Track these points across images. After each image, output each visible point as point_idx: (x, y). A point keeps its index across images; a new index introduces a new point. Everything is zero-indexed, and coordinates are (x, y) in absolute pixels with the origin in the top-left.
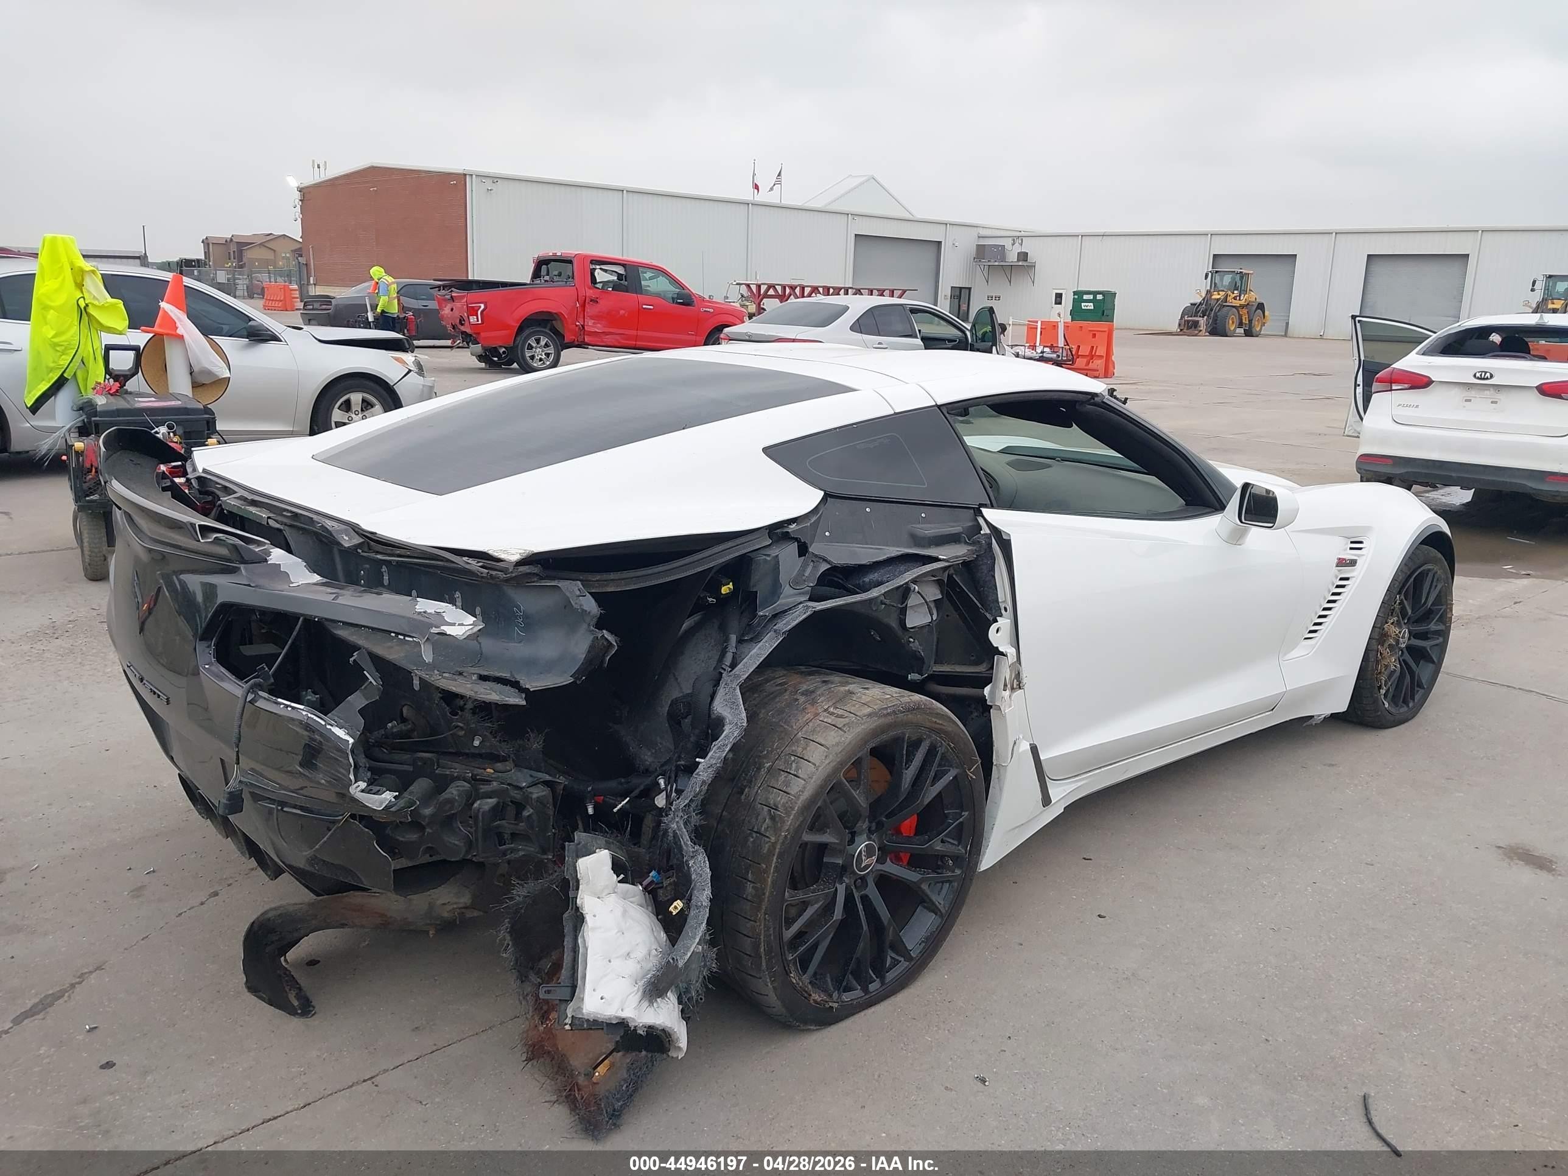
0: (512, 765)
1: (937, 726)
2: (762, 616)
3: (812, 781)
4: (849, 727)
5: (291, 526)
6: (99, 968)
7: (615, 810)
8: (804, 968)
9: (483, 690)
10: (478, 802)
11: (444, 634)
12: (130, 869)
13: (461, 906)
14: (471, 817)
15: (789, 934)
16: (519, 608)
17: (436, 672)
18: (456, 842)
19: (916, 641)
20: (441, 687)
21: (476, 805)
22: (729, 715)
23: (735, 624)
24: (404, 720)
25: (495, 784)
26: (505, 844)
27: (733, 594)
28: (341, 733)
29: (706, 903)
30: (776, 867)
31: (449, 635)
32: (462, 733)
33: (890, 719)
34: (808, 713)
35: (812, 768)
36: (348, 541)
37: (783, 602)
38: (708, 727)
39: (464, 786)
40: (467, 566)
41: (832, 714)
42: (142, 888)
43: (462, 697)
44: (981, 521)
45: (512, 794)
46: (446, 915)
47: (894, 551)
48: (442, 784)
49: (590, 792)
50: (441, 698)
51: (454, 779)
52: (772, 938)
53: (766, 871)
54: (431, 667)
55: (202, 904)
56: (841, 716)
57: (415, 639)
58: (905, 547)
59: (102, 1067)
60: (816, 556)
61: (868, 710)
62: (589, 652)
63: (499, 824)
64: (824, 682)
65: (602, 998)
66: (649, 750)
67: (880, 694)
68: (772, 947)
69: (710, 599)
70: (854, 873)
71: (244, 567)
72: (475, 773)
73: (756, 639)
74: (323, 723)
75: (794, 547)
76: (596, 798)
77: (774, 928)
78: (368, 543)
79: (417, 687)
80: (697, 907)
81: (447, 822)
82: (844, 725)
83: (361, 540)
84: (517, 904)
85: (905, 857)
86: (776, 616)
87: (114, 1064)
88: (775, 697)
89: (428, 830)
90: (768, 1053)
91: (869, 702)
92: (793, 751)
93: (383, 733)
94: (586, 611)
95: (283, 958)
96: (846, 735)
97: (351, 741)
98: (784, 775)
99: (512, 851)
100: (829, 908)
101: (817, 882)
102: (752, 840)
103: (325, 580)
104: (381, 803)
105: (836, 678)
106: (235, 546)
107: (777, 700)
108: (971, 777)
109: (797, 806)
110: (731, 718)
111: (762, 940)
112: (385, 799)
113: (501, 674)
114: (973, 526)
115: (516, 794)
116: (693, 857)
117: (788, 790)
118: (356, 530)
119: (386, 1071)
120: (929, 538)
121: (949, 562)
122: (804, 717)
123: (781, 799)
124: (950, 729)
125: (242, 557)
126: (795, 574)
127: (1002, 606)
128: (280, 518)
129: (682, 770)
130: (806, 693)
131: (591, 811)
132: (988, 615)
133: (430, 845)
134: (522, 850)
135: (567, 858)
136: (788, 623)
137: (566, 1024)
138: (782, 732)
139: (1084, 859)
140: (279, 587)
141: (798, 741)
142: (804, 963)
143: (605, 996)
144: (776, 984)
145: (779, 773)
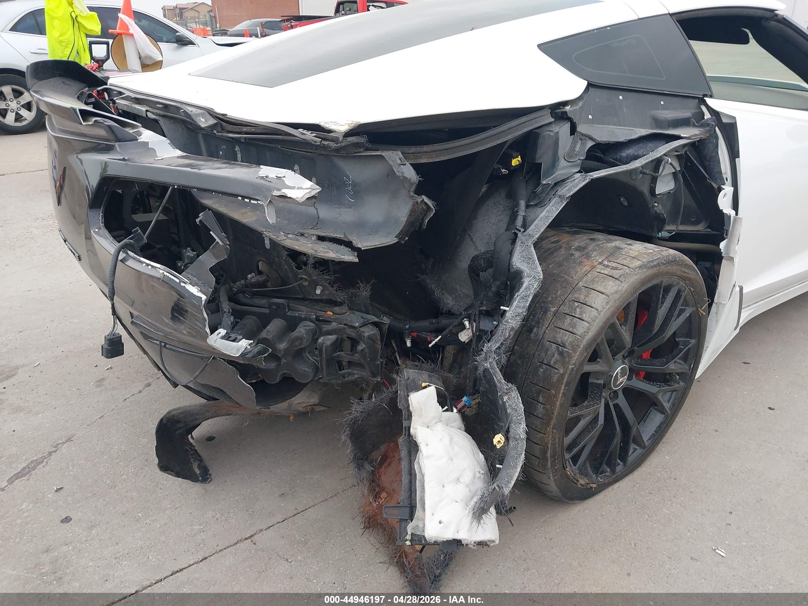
0: (347, 308)
1: (685, 275)
2: (545, 184)
3: (595, 324)
4: (625, 277)
5: (163, 116)
6: (69, 440)
7: (430, 346)
8: (575, 463)
9: (321, 249)
10: (322, 338)
11: (284, 197)
12: (97, 366)
13: (311, 404)
14: (316, 349)
15: (568, 440)
16: (348, 177)
17: (282, 233)
18: (306, 369)
19: (660, 205)
20: (287, 246)
21: (320, 340)
22: (526, 269)
23: (523, 192)
24: (260, 273)
25: (334, 324)
26: (343, 370)
27: (521, 165)
28: (194, 290)
29: (523, 436)
30: (564, 393)
31: (290, 198)
32: (306, 284)
33: (655, 270)
34: (585, 266)
35: (594, 313)
36: (204, 122)
37: (560, 172)
38: (507, 279)
39: (310, 326)
40: (303, 137)
41: (607, 266)
42: (103, 380)
43: (305, 254)
44: (704, 108)
45: (349, 332)
46: (301, 409)
47: (644, 132)
48: (292, 324)
49: (408, 329)
50: (288, 255)
51: (301, 320)
52: (557, 445)
53: (555, 396)
54: (276, 228)
55: (140, 392)
56: (616, 269)
57: (259, 202)
58: (649, 129)
59: (63, 521)
60: (583, 134)
61: (638, 263)
62: (410, 215)
63: (338, 355)
64: (592, 239)
65: (440, 523)
66: (451, 296)
67: (644, 249)
68: (556, 452)
69: (503, 170)
70: (611, 389)
71: (119, 145)
72: (318, 315)
73: (541, 204)
74: (178, 281)
75: (567, 127)
76: (412, 334)
77: (559, 438)
78: (221, 125)
79: (268, 246)
80: (516, 440)
81: (299, 354)
82: (620, 276)
83: (215, 121)
84: (356, 418)
85: (643, 374)
86: (559, 183)
87: (71, 519)
88: (552, 253)
89: (283, 361)
90: (544, 521)
91: (637, 256)
92: (576, 298)
93: (244, 283)
94: (407, 178)
95: (190, 436)
96: (622, 285)
97: (204, 297)
98: (569, 319)
99: (350, 374)
100: (595, 419)
101: (587, 398)
102: (542, 370)
103: (185, 154)
104: (238, 350)
105: (600, 236)
106: (110, 127)
107: (555, 254)
108: (702, 314)
109: (583, 344)
110: (528, 271)
111: (550, 447)
112: (242, 346)
113: (335, 236)
114: (699, 112)
115: (353, 334)
116: (507, 394)
117: (574, 331)
118: (211, 113)
119: (261, 531)
120: (669, 121)
121: (691, 139)
122: (582, 269)
123: (568, 338)
124: (693, 277)
125: (116, 136)
126: (568, 149)
127: (725, 177)
128: (155, 111)
129: (484, 314)
130: (579, 249)
131: (409, 344)
132: (714, 185)
133: (285, 371)
134: (356, 374)
135: (399, 392)
136: (569, 190)
137: (407, 540)
138: (564, 282)
139: (744, 363)
140: (146, 161)
141: (579, 289)
142: (575, 459)
143: (443, 520)
144: (556, 477)
145: (565, 317)
